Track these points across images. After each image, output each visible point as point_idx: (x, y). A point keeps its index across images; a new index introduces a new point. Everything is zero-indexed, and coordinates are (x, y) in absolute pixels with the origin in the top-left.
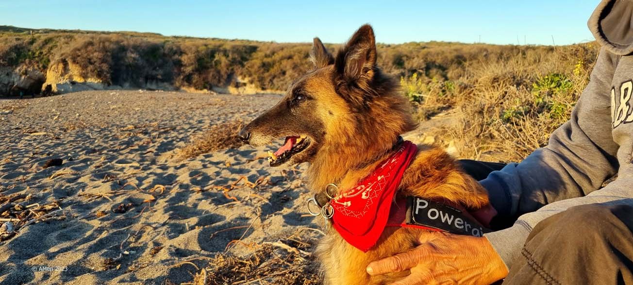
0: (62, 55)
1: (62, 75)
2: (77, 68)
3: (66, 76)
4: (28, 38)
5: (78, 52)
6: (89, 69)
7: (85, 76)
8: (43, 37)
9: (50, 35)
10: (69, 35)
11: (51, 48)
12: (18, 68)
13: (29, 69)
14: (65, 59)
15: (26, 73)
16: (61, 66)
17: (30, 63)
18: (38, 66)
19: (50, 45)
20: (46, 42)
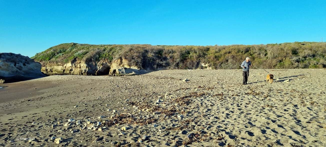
0: (120, 55)
2: (126, 61)
3: (121, 65)
5: (127, 53)
6: (132, 61)
7: (130, 65)
8: (109, 48)
9: (112, 46)
10: (121, 47)
12: (99, 63)
13: (104, 63)
15: (102, 65)
16: (119, 60)
17: (104, 59)
18: (108, 61)
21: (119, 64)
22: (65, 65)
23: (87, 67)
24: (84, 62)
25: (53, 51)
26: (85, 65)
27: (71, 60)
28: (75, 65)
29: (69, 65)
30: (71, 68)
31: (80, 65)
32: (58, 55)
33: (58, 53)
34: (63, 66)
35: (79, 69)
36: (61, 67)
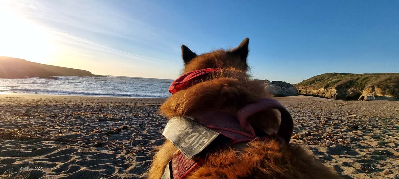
0: (372, 84)
1: (371, 92)
2: (379, 90)
3: (373, 93)
4: (356, 78)
5: (381, 83)
6: (387, 90)
7: (383, 94)
8: (364, 77)
9: (367, 76)
10: (377, 76)
11: (367, 81)
12: (350, 89)
13: (355, 90)
14: (373, 86)
15: (353, 91)
16: (371, 89)
17: (355, 87)
18: (359, 89)
19: (367, 80)
20: (364, 79)
21: (370, 92)
22: (319, 90)
23: (336, 92)
24: (335, 88)
25: (314, 79)
26: (335, 91)
27: (325, 86)
28: (327, 90)
29: (322, 89)
30: (323, 92)
31: (331, 90)
32: (317, 82)
33: (317, 81)
34: (318, 90)
35: (330, 93)
36: (317, 90)
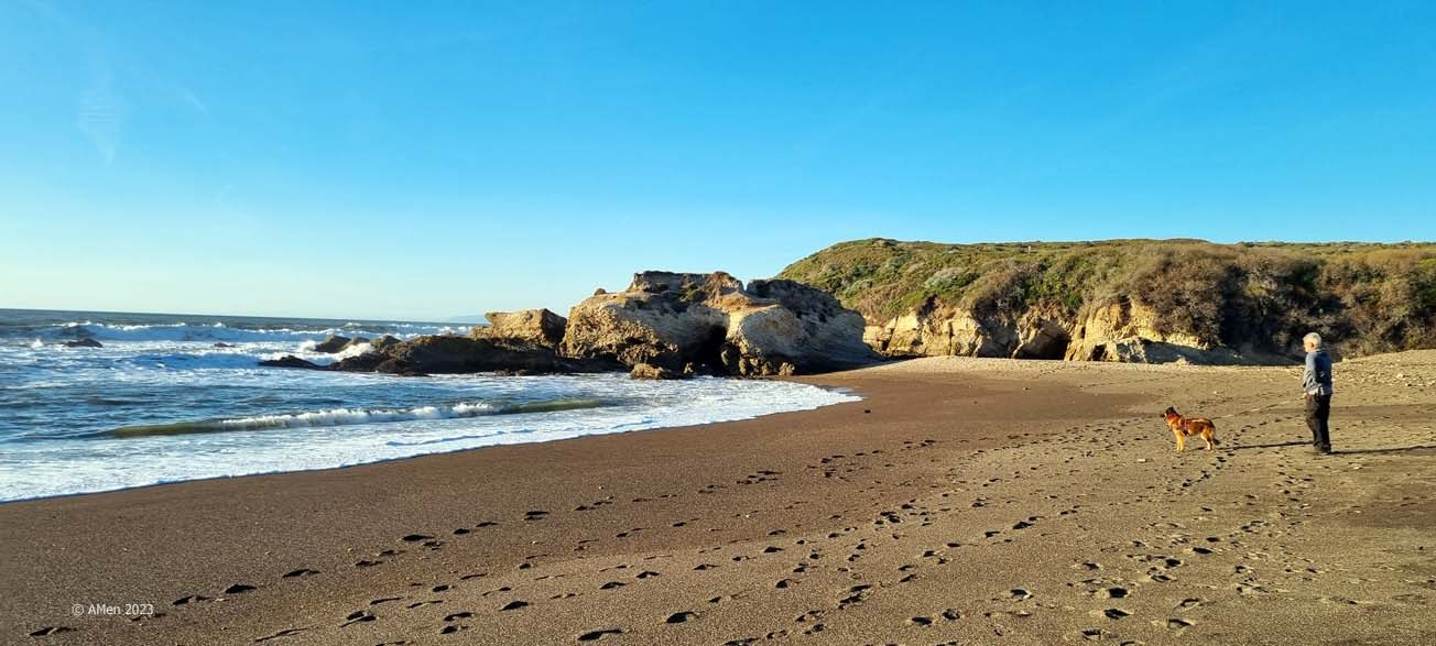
0: (1117, 288)
1: (1117, 327)
2: (1149, 313)
3: (1125, 330)
4: (1035, 260)
6: (1175, 313)
7: (1163, 330)
12: (1025, 317)
13: (1044, 318)
14: (1124, 297)
15: (1038, 325)
16: (1116, 310)
17: (1046, 305)
18: (1060, 311)
19: (1079, 271)
20: (1070, 265)
22: (891, 324)
23: (978, 333)
24: (968, 313)
28: (930, 323)
29: (908, 323)
